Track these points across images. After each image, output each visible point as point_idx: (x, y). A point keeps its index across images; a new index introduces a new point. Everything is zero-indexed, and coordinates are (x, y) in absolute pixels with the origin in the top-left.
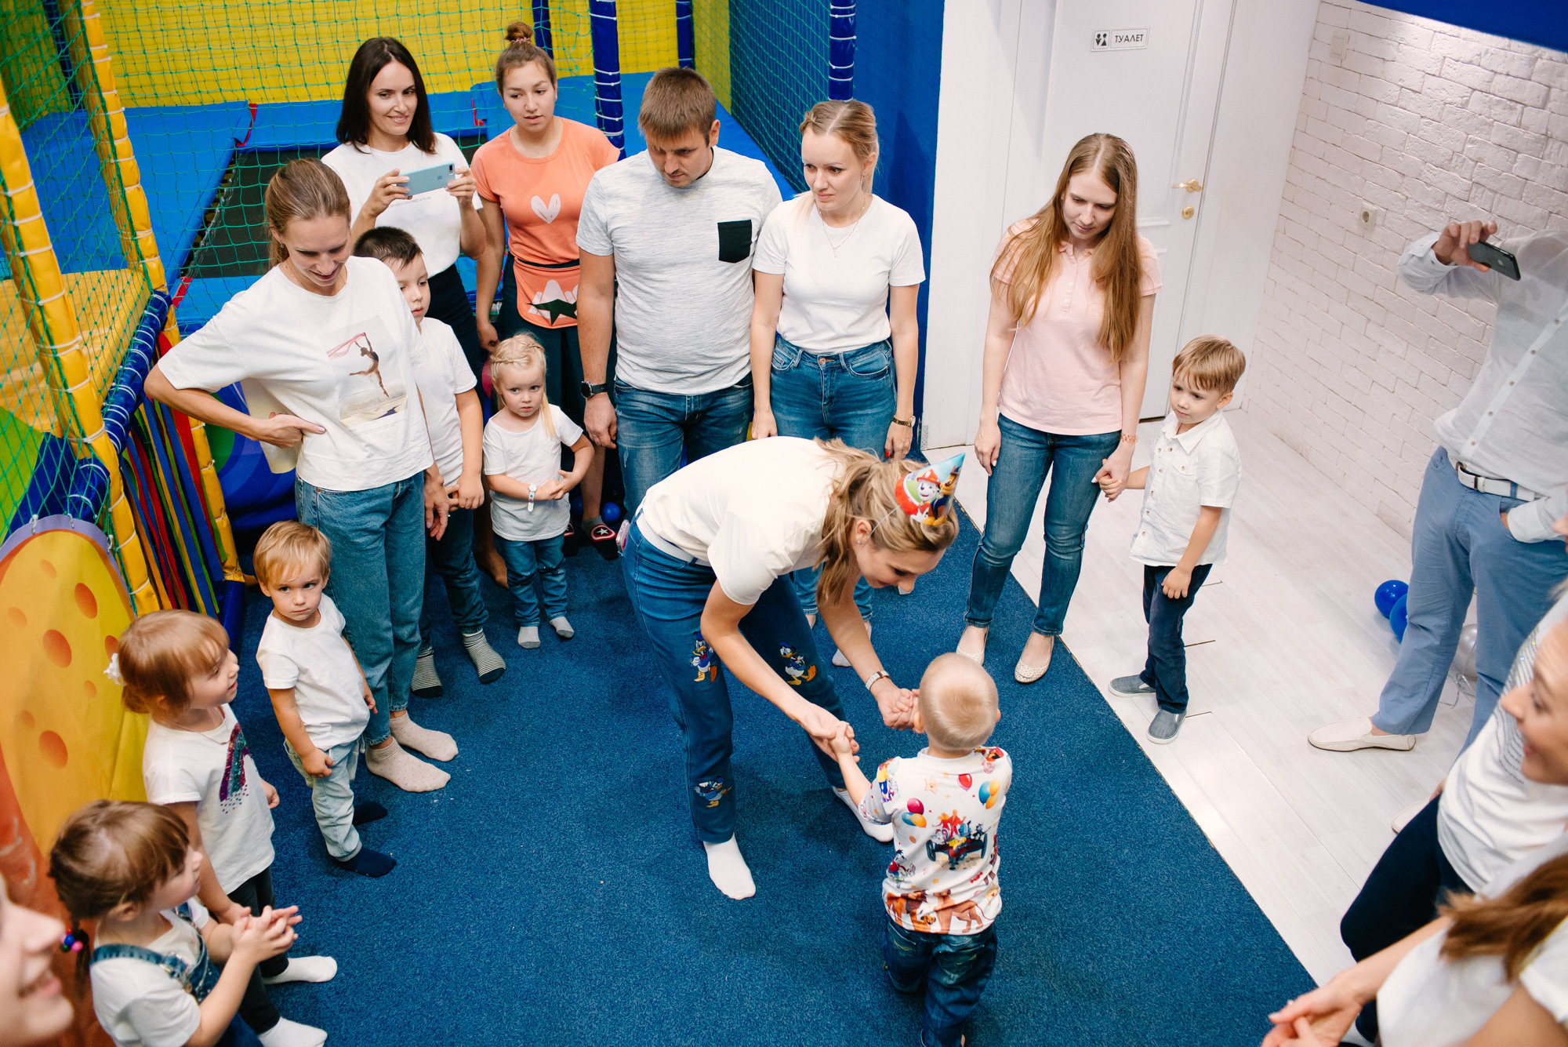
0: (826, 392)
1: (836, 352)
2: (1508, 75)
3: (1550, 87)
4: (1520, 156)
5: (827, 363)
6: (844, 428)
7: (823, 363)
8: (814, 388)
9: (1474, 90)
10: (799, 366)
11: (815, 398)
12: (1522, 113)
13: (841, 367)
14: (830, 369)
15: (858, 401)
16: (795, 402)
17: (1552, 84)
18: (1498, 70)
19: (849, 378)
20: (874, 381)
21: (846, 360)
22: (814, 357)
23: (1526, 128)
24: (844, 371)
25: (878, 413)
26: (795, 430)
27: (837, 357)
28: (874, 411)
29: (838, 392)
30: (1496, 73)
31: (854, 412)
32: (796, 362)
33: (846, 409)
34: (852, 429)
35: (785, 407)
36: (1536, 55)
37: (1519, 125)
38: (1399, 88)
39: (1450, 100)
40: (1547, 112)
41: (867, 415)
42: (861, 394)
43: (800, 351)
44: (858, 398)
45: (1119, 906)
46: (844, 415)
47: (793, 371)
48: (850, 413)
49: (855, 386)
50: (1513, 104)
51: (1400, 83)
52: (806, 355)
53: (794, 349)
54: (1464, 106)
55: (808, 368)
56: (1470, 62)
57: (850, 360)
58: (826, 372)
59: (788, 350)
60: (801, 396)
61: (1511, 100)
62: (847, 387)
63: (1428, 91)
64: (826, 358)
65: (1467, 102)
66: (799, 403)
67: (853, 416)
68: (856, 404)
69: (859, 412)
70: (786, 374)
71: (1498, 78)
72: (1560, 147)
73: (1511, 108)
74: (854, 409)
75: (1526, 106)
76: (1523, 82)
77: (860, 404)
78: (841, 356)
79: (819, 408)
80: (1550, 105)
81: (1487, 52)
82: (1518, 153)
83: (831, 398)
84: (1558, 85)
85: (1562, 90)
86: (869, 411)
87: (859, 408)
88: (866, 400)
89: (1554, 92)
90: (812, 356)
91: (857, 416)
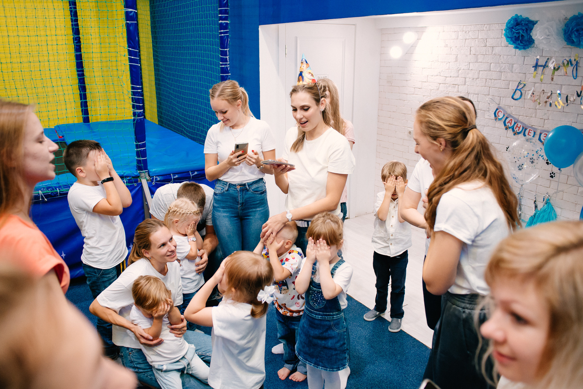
0: (240, 200)
1: (244, 183)
2: (451, 77)
3: (465, 78)
5: (240, 188)
6: (248, 217)
7: (239, 188)
8: (235, 199)
9: (440, 84)
10: (228, 190)
11: (236, 204)
13: (247, 189)
14: (242, 190)
15: (254, 204)
16: (227, 207)
17: (466, 77)
18: (447, 76)
19: (250, 194)
20: (260, 195)
21: (249, 186)
22: (235, 185)
23: (461, 92)
24: (247, 190)
25: (262, 210)
26: (227, 220)
27: (245, 185)
28: (260, 209)
29: (245, 200)
30: (446, 77)
31: (252, 210)
32: (227, 188)
33: (249, 208)
34: (251, 217)
35: (222, 210)
36: (459, 69)
37: (458, 91)
38: (413, 89)
39: (432, 89)
40: (466, 86)
41: (258, 211)
42: (255, 201)
43: (228, 184)
44: (254, 203)
45: (406, 376)
46: (248, 211)
47: (226, 192)
48: (250, 210)
49: (253, 197)
50: (454, 85)
51: (414, 87)
52: (231, 185)
53: (225, 183)
54: (438, 89)
55: (231, 191)
56: (437, 75)
57: (250, 186)
58: (240, 191)
59: (222, 184)
60: (229, 203)
61: (453, 85)
62: (249, 198)
63: (424, 87)
64: (240, 185)
65: (439, 88)
66: (228, 207)
67: (251, 212)
68: (253, 206)
69: (254, 210)
70: (222, 194)
71: (447, 78)
72: (473, 96)
73: (454, 87)
74: (252, 208)
75: (459, 85)
76: (456, 78)
77: (255, 206)
78: (247, 184)
79: (237, 208)
80: (467, 83)
81: (442, 71)
83: (242, 203)
84: (468, 77)
86: (258, 209)
87: (254, 208)
88: (257, 204)
90: (234, 185)
91: (253, 211)
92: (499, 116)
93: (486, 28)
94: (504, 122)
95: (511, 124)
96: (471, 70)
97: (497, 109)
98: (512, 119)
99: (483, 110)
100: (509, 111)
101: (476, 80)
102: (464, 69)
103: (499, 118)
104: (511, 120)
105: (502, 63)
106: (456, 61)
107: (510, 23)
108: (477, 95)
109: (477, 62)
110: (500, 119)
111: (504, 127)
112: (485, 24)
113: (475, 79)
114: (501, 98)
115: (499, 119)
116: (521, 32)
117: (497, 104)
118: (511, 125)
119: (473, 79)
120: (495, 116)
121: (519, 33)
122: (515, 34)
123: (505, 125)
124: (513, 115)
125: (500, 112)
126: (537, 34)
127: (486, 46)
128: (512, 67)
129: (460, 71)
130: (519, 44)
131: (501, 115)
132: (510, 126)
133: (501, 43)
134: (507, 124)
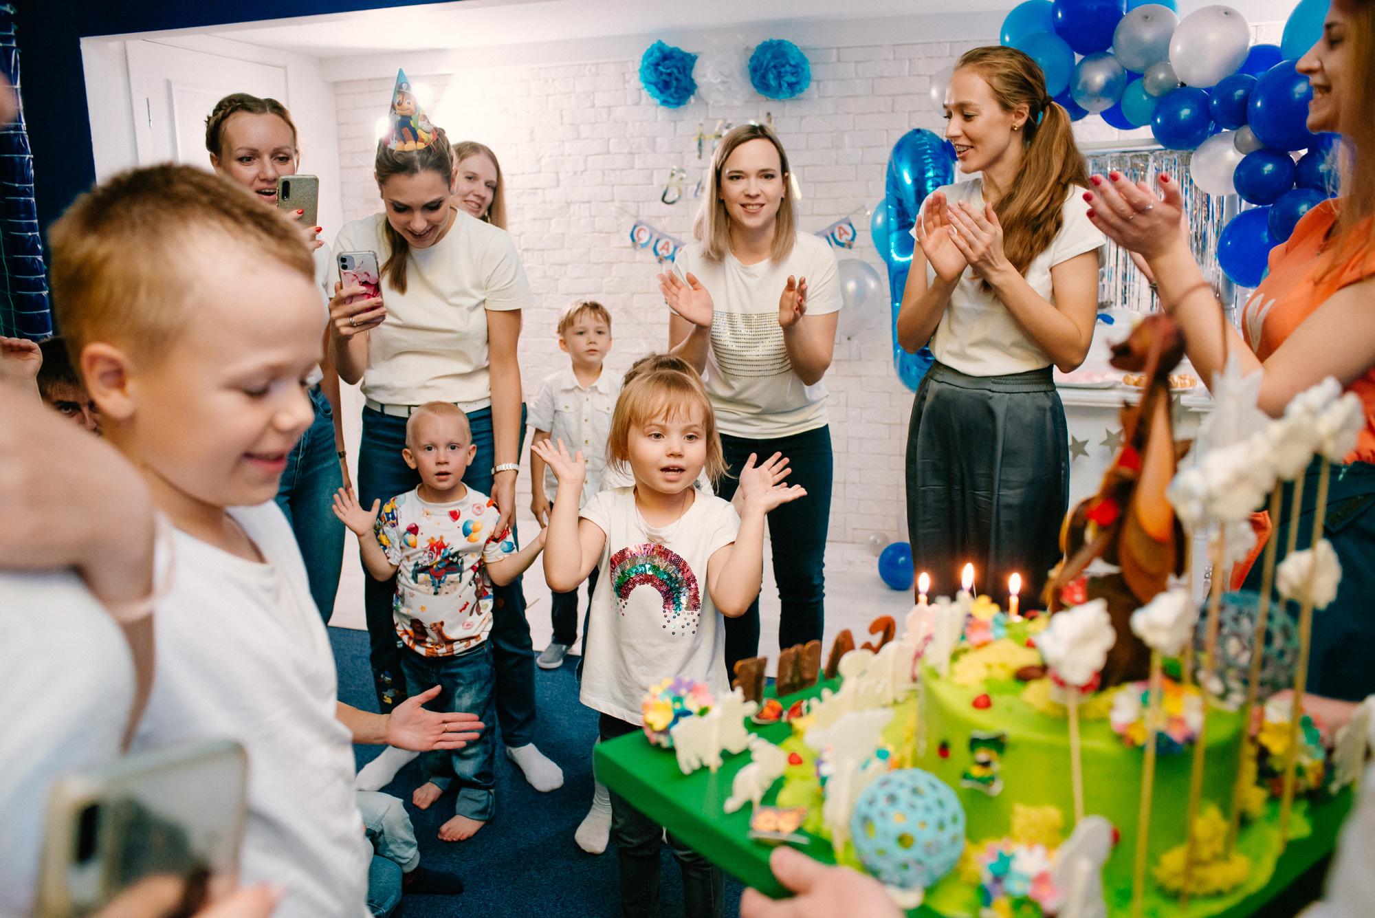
2: (523, 174)
3: (558, 173)
4: (552, 221)
12: (543, 194)
23: (550, 203)
30: (513, 175)
36: (539, 156)
40: (561, 188)
50: (534, 191)
61: (532, 189)
72: (580, 206)
73: (534, 194)
75: (544, 189)
76: (536, 175)
80: (561, 184)
82: (550, 219)
84: (563, 170)
85: (567, 172)
89: (562, 176)
92: (640, 239)
93: (590, 71)
94: (655, 249)
95: (668, 250)
96: (569, 155)
97: (635, 227)
98: (669, 240)
99: (606, 233)
100: (659, 226)
101: (581, 174)
102: (551, 156)
103: (642, 242)
104: (667, 243)
105: (633, 137)
106: (532, 140)
107: (651, 55)
108: (587, 205)
109: (578, 138)
110: (645, 246)
111: (654, 259)
112: (586, 65)
113: (579, 173)
114: (641, 204)
115: (641, 244)
116: (675, 71)
117: (632, 216)
118: (668, 252)
119: (575, 173)
120: (633, 240)
121: (670, 74)
122: (664, 77)
123: (656, 254)
124: (669, 234)
125: (642, 232)
126: (704, 75)
127: (593, 106)
128: (654, 143)
129: (543, 161)
130: (671, 95)
131: (644, 237)
132: (666, 254)
133: (625, 99)
134: (660, 253)
